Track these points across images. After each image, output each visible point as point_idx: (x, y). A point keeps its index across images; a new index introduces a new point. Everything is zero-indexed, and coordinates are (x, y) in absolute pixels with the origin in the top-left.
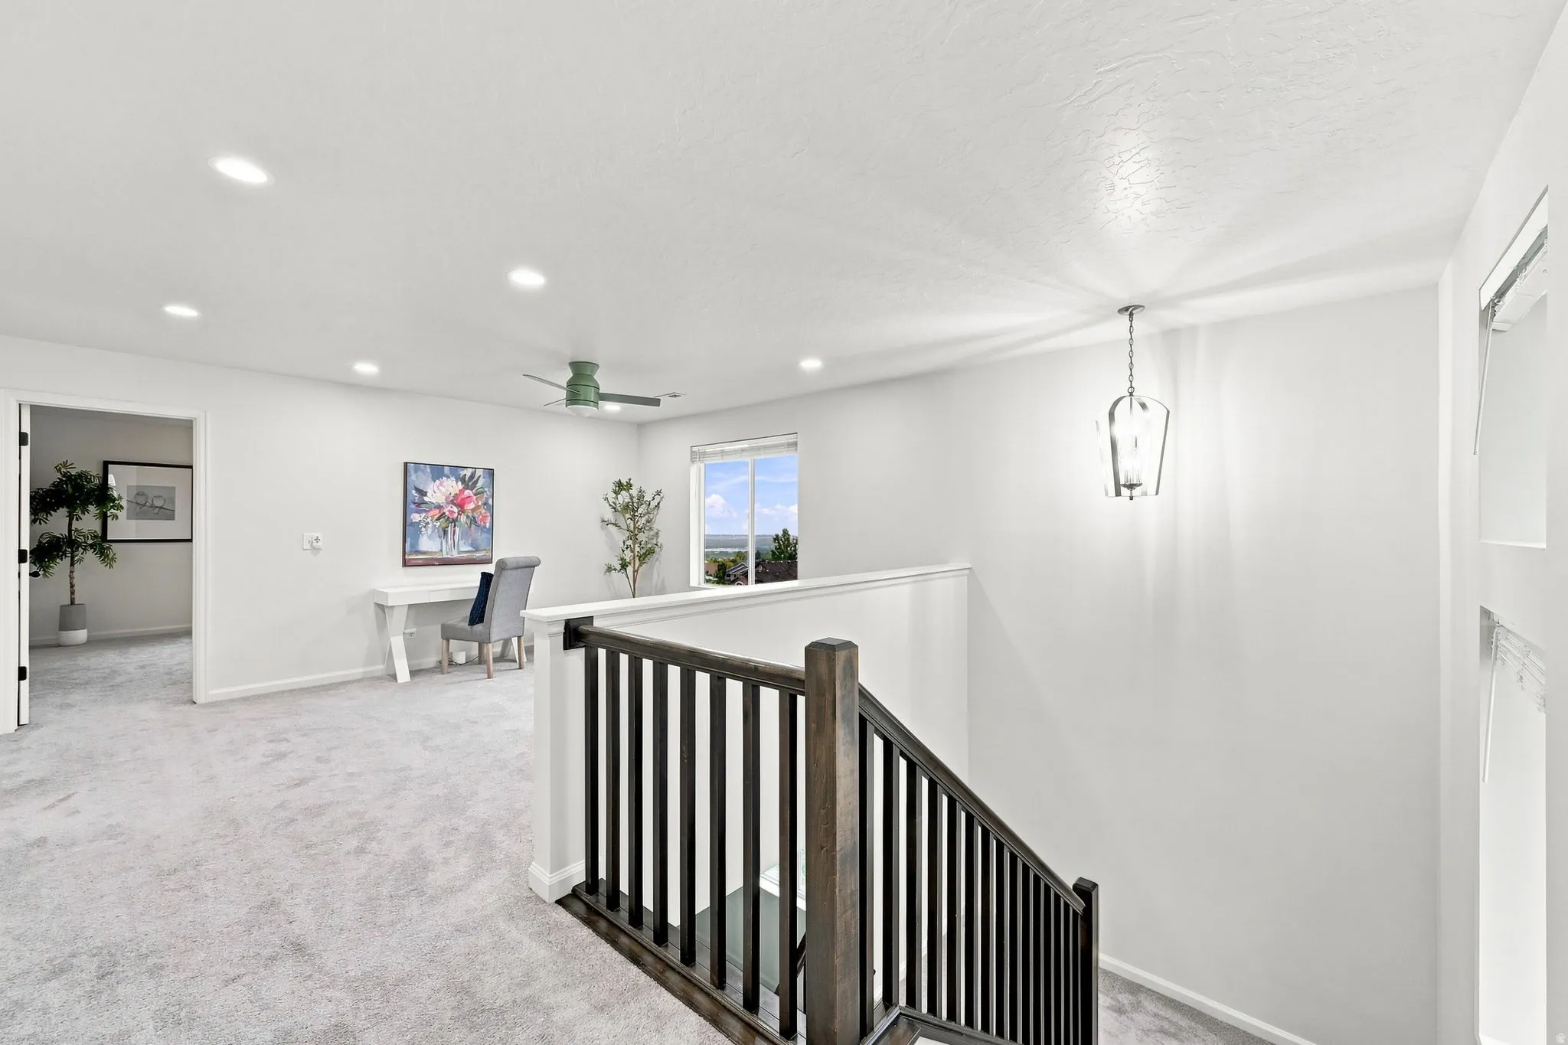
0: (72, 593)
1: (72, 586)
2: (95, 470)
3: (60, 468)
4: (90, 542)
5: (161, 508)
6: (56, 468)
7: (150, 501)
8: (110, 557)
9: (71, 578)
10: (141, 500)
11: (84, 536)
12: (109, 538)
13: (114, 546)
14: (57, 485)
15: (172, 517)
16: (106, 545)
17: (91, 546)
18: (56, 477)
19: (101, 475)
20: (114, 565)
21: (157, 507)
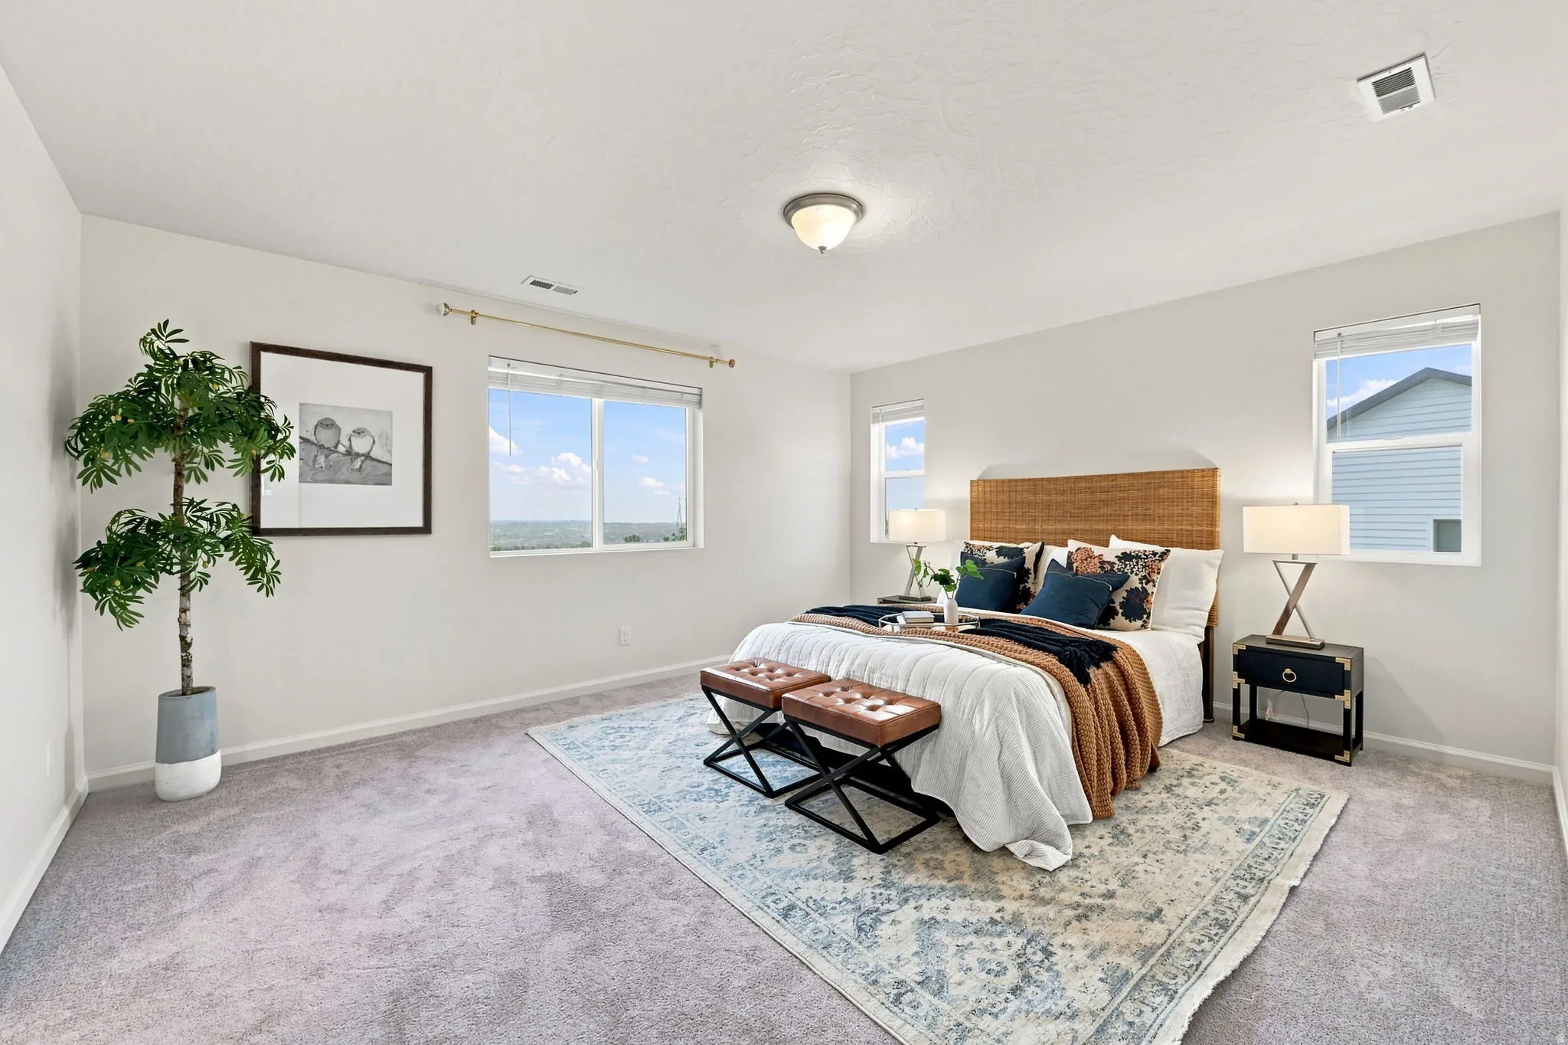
0: (186, 663)
1: (185, 645)
2: (231, 357)
3: (152, 343)
4: (223, 534)
5: (367, 456)
6: (143, 340)
7: (344, 441)
8: (268, 569)
9: (184, 625)
10: (326, 437)
11: (211, 521)
12: (264, 524)
13: (278, 545)
14: (150, 383)
15: (385, 480)
16: (257, 541)
17: (227, 542)
18: (142, 362)
19: (246, 368)
20: (278, 588)
21: (358, 455)
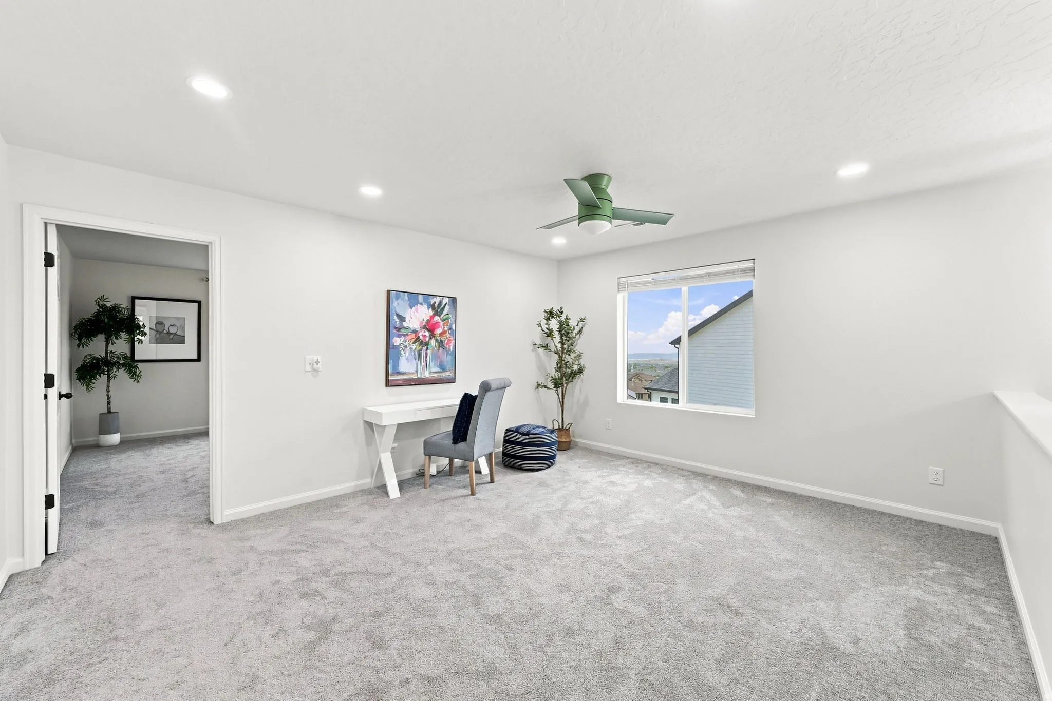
0: (109, 403)
1: (109, 398)
2: (124, 304)
3: (99, 302)
4: (121, 362)
5: (175, 334)
6: (96, 301)
7: (166, 329)
8: (137, 374)
9: (108, 391)
10: (160, 328)
11: (117, 358)
12: (137, 358)
13: (140, 365)
14: (97, 315)
15: (183, 342)
16: (134, 364)
17: (123, 365)
18: (96, 308)
19: (130, 307)
20: (141, 380)
21: (172, 334)
